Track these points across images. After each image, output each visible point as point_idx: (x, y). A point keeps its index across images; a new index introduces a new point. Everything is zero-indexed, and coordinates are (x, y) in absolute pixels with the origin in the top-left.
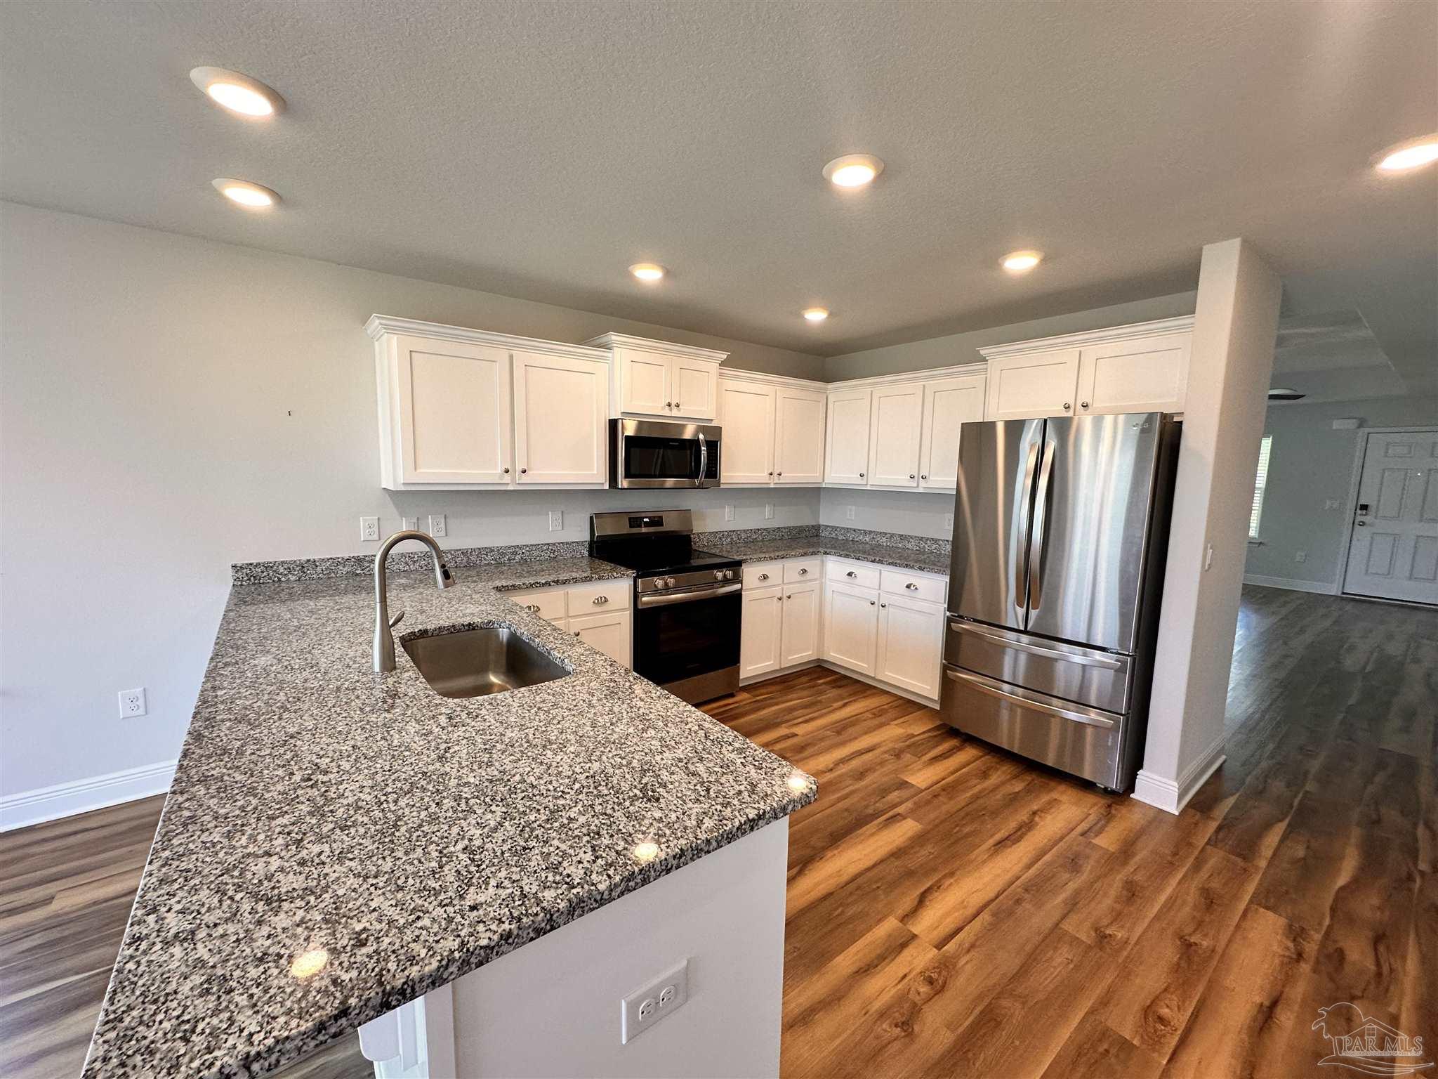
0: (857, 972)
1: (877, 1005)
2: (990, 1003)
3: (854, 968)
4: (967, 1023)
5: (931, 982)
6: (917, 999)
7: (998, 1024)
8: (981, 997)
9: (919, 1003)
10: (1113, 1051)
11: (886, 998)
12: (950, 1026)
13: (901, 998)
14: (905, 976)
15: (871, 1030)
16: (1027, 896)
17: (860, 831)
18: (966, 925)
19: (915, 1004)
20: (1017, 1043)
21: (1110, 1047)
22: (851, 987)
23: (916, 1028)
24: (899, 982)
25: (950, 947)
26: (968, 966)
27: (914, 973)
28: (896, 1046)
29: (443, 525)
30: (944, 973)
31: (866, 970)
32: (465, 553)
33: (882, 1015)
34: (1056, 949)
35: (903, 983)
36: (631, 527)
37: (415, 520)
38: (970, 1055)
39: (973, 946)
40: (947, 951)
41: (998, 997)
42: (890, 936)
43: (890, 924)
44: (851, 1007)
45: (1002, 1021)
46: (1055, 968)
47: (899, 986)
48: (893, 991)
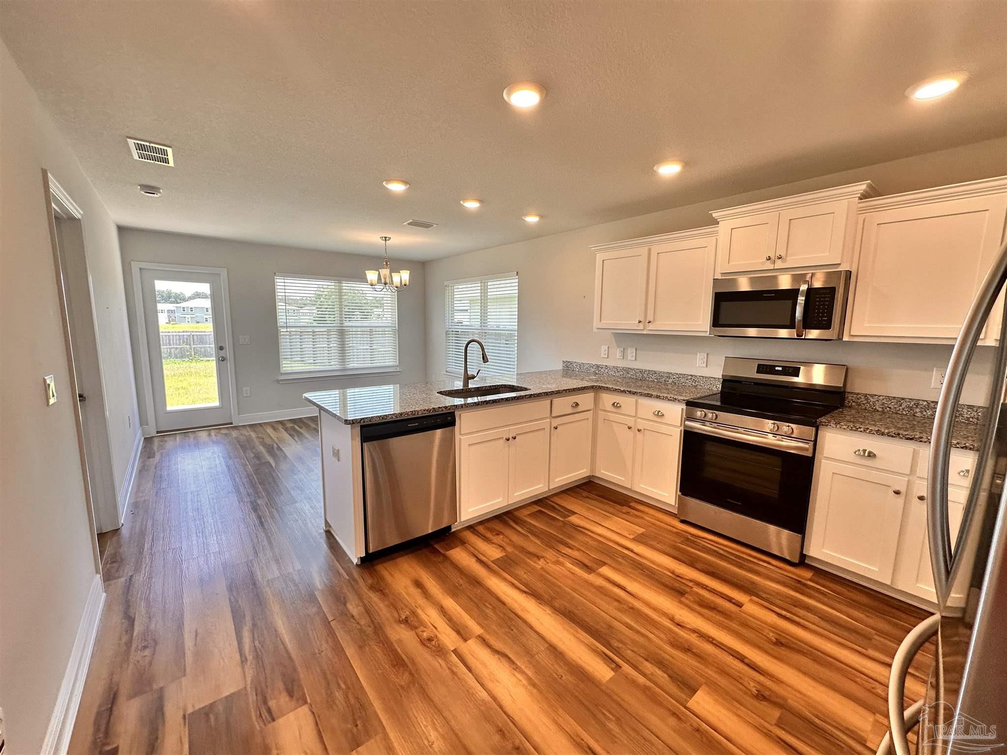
0: (442, 607)
1: (419, 611)
2: (408, 667)
3: (444, 606)
4: (399, 650)
5: (430, 640)
6: (419, 630)
7: (394, 666)
8: (413, 663)
9: (417, 631)
10: (355, 730)
11: (423, 616)
12: (400, 641)
13: (422, 623)
14: (436, 628)
15: (406, 606)
16: (510, 746)
17: (579, 630)
18: (473, 675)
19: (416, 628)
20: (380, 671)
21: (358, 729)
22: (433, 603)
23: (402, 626)
24: (433, 625)
25: (454, 658)
26: (438, 663)
27: (437, 633)
28: (396, 615)
29: (634, 354)
30: (434, 648)
31: (443, 611)
32: (641, 371)
33: (414, 613)
34: (443, 737)
35: (431, 626)
36: (758, 372)
37: (622, 349)
38: (381, 645)
39: (453, 673)
40: (451, 655)
41: (411, 674)
42: (467, 627)
43: (477, 630)
44: (421, 600)
45: (395, 668)
46: (426, 726)
47: (429, 624)
48: (426, 620)
